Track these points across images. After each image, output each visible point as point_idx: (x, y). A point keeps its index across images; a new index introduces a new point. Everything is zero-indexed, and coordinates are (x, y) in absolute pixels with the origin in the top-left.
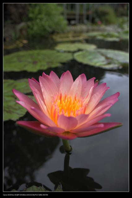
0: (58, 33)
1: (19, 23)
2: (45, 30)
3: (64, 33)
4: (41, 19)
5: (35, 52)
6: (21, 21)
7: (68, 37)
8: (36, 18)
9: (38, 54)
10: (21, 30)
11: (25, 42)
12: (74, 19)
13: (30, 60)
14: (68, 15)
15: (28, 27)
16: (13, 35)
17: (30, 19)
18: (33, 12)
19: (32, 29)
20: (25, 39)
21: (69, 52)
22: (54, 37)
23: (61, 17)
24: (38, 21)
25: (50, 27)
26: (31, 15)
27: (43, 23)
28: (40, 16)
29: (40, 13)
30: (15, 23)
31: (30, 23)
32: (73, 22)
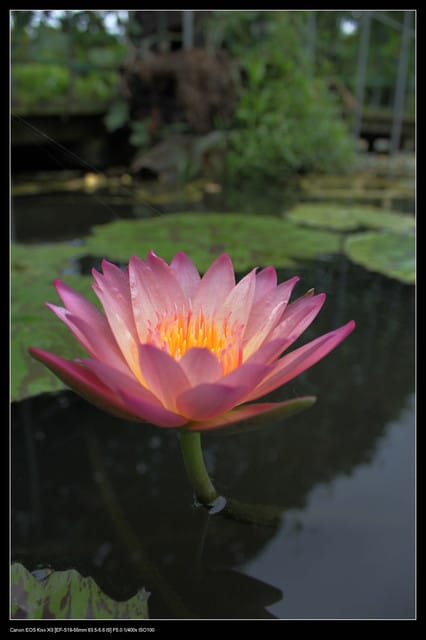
0: (322, 173)
1: (204, 133)
2: (279, 159)
3: (341, 172)
4: (272, 127)
5: (230, 219)
6: (212, 128)
7: (347, 187)
8: (258, 123)
9: (236, 227)
10: (207, 155)
11: (213, 188)
12: (386, 136)
13: (207, 240)
14: (365, 120)
15: (231, 146)
16: (182, 165)
17: (239, 125)
18: (251, 106)
19: (240, 154)
20: (216, 181)
21: (329, 230)
22: (305, 184)
23: (340, 127)
24: (262, 130)
25: (296, 152)
26: (243, 113)
27: (278, 137)
28: (269, 118)
29: (272, 108)
30: (193, 132)
31: (235, 136)
32: (381, 144)
